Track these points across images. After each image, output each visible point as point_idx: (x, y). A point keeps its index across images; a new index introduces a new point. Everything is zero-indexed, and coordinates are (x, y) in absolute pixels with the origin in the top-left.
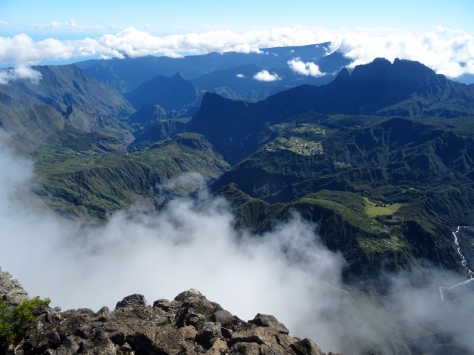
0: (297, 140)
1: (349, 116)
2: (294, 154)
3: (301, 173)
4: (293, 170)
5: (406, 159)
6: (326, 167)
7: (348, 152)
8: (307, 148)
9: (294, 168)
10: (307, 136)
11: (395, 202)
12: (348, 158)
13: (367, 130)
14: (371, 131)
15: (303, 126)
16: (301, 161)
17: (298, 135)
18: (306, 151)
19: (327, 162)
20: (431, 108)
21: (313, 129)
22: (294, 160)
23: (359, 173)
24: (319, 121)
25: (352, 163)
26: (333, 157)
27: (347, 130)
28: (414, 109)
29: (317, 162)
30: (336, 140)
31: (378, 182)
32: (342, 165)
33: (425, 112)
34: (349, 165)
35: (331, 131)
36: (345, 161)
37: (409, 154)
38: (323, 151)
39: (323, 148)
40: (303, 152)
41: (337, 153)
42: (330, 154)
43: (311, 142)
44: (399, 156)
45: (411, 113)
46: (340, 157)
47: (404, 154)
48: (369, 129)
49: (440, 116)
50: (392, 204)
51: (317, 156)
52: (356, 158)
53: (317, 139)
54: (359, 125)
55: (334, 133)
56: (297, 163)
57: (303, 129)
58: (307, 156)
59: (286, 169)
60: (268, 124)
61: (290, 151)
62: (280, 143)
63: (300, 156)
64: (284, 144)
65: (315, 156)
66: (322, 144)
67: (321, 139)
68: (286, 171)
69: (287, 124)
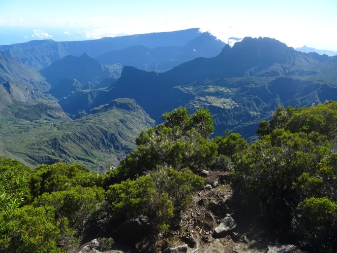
0: (213, 98)
1: (242, 78)
2: (219, 108)
3: (228, 122)
4: (222, 121)
6: (244, 116)
7: (254, 104)
8: (224, 103)
9: (222, 119)
10: (218, 95)
12: (256, 108)
13: (263, 87)
14: (267, 88)
16: (226, 113)
17: (210, 94)
18: (224, 105)
19: (244, 112)
20: (291, 70)
21: (221, 89)
22: (221, 113)
25: (261, 112)
26: (247, 108)
27: (248, 88)
28: (281, 71)
29: (237, 113)
30: (242, 96)
32: (255, 113)
33: (289, 72)
35: (235, 90)
36: (255, 110)
38: (238, 105)
39: (236, 102)
40: (224, 106)
41: (249, 105)
42: (244, 106)
43: (223, 99)
46: (251, 108)
48: (265, 86)
49: (299, 75)
52: (262, 107)
53: (227, 96)
54: (252, 84)
55: (238, 91)
56: (224, 115)
57: (212, 89)
58: (229, 109)
59: (216, 120)
60: (179, 87)
61: (215, 106)
62: (202, 101)
63: (224, 110)
64: (206, 102)
65: (234, 108)
66: (233, 100)
67: (230, 96)
68: (217, 122)
69: (193, 87)
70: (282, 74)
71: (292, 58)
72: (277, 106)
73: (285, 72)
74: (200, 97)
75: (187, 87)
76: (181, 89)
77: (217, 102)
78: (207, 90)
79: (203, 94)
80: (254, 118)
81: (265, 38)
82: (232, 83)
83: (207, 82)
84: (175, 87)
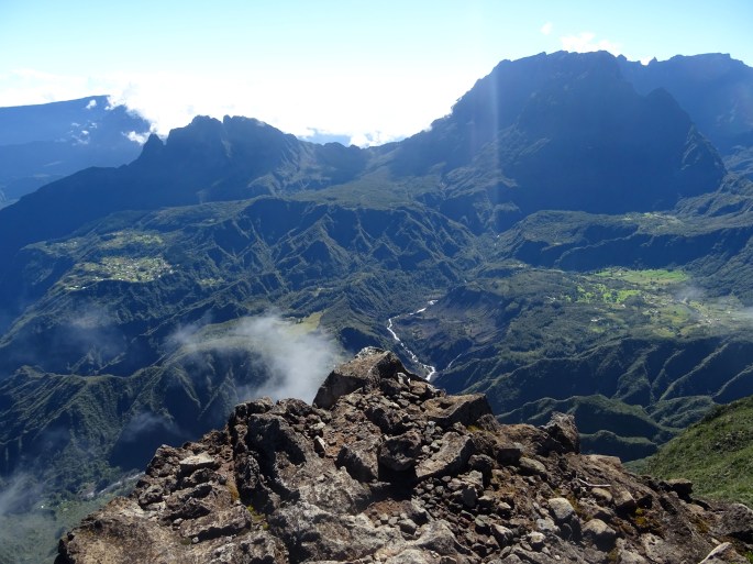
0: (117, 261)
1: (189, 207)
2: (125, 285)
3: (150, 312)
4: (133, 312)
5: (299, 251)
6: (187, 292)
7: (211, 262)
8: (142, 270)
9: (134, 307)
10: (131, 251)
11: (311, 312)
12: (215, 270)
13: (228, 223)
14: (235, 223)
15: (115, 237)
16: (143, 293)
17: (114, 253)
18: (142, 275)
19: (185, 283)
20: (295, 179)
21: (138, 239)
22: (130, 294)
23: (246, 287)
24: (139, 223)
25: (224, 277)
26: (192, 273)
27: (196, 229)
28: (273, 184)
29: (170, 288)
30: (185, 247)
31: (275, 292)
32: (212, 282)
33: (289, 186)
34: (221, 280)
35: (171, 236)
36: (213, 275)
37: (300, 245)
38: (174, 269)
39: (170, 263)
40: (139, 278)
41: (197, 267)
42: (186, 269)
43: (143, 260)
44: (286, 249)
45: (272, 190)
46: (203, 272)
47: (293, 246)
48: (230, 221)
49: (308, 188)
50: (308, 316)
51: (166, 279)
52: (227, 267)
53: (152, 252)
54: (210, 218)
55: (177, 238)
56: (137, 298)
57: (119, 241)
58: (150, 283)
59: (120, 313)
60: (42, 245)
61: (116, 282)
62: (88, 273)
63: (136, 286)
64: (97, 273)
65: (163, 279)
66: (165, 258)
67: (159, 251)
68: (122, 317)
69: (79, 239)
70: (276, 189)
71: (296, 156)
72: (256, 261)
73: (282, 186)
74: (87, 264)
75: (63, 241)
76: (45, 248)
77: (125, 271)
78: (107, 245)
79: (95, 257)
80: (210, 291)
82: (165, 220)
83: (111, 226)
84: (30, 246)
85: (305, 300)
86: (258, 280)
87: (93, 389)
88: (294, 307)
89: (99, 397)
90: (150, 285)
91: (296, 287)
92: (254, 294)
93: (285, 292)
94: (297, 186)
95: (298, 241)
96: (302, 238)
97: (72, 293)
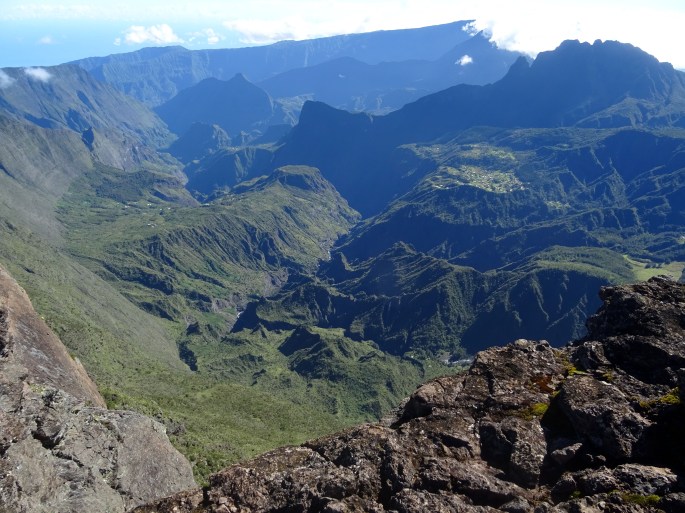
0: (474, 170)
1: (544, 130)
2: (482, 192)
3: (498, 220)
4: (484, 217)
5: (664, 191)
6: (533, 210)
7: (561, 186)
8: (496, 182)
9: (485, 214)
10: (487, 163)
11: (673, 260)
12: (563, 194)
13: (585, 150)
14: (592, 152)
15: (472, 148)
16: (495, 203)
17: (472, 162)
18: (495, 185)
19: (534, 202)
20: (662, 113)
21: (494, 153)
22: (484, 201)
23: (599, 217)
24: (494, 138)
25: (571, 203)
26: (542, 193)
27: (551, 151)
28: (635, 116)
29: (518, 203)
30: (537, 167)
31: (628, 229)
32: (558, 205)
33: (653, 119)
34: (567, 205)
35: (524, 155)
36: (560, 199)
37: (667, 185)
38: (524, 186)
39: (520, 180)
40: (494, 189)
41: (547, 188)
42: (537, 188)
43: (497, 173)
44: (648, 187)
45: (633, 121)
46: (551, 194)
47: (657, 185)
48: (588, 148)
49: (675, 125)
50: (668, 263)
51: (517, 194)
52: (575, 194)
53: (505, 167)
54: (564, 142)
55: (530, 157)
56: (489, 206)
57: (476, 152)
58: (503, 194)
59: (473, 216)
60: (412, 146)
61: (474, 188)
62: (450, 176)
63: (491, 196)
64: (458, 178)
65: (514, 193)
66: (517, 175)
67: (512, 167)
68: (474, 220)
69: (441, 146)
70: (637, 122)
71: (667, 86)
72: (609, 194)
73: (645, 118)
74: (449, 168)
75: (428, 146)
76: (415, 150)
77: (481, 179)
78: (466, 154)
79: (456, 162)
80: (556, 214)
81: (607, 42)
82: (520, 140)
83: (469, 138)
84: (404, 146)
85: (665, 245)
86: (613, 213)
87: (458, 276)
88: (651, 249)
89: (461, 284)
90: (502, 196)
91: (653, 229)
92: (605, 225)
93: (640, 232)
94: (663, 121)
95: (665, 180)
96: (671, 179)
97: (438, 191)
